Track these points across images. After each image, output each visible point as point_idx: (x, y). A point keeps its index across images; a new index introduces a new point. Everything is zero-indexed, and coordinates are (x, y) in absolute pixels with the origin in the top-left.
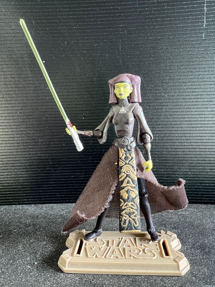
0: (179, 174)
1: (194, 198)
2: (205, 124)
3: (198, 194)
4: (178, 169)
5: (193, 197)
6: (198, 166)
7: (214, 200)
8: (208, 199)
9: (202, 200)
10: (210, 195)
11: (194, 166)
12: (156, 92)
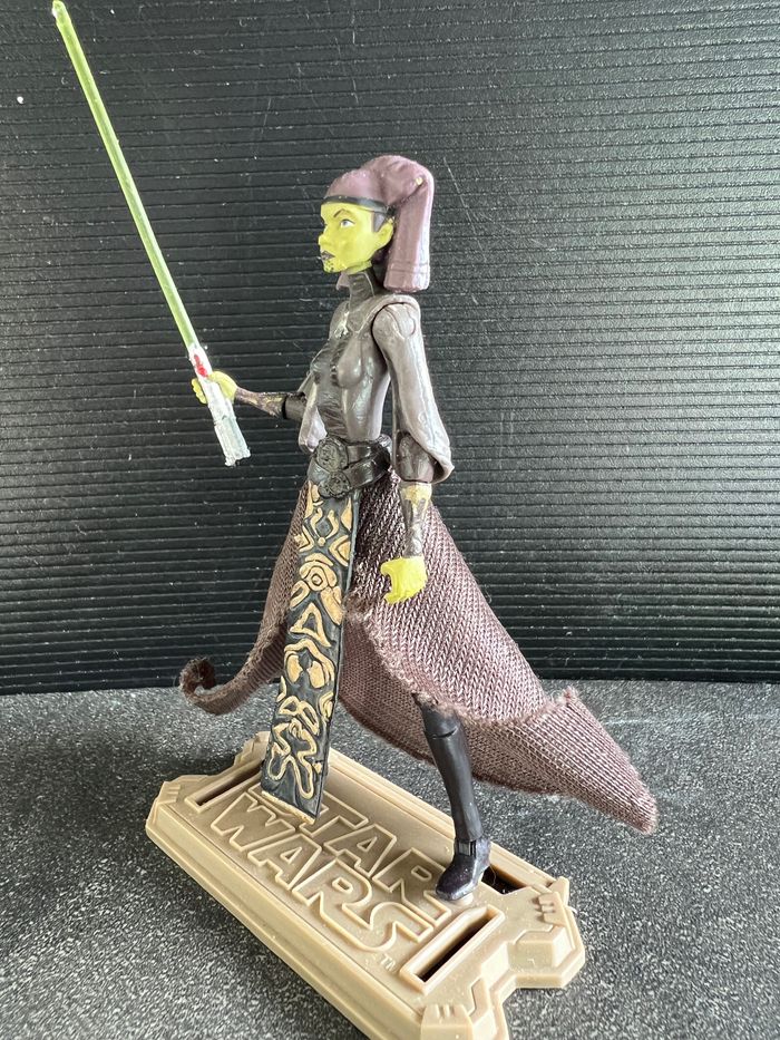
0: (596, 571)
1: (653, 659)
2: (708, 367)
3: (672, 644)
4: (594, 549)
5: (651, 654)
6: (674, 538)
7: (730, 666)
8: (709, 661)
9: (687, 665)
10: (718, 647)
11: (660, 538)
12: (510, 234)
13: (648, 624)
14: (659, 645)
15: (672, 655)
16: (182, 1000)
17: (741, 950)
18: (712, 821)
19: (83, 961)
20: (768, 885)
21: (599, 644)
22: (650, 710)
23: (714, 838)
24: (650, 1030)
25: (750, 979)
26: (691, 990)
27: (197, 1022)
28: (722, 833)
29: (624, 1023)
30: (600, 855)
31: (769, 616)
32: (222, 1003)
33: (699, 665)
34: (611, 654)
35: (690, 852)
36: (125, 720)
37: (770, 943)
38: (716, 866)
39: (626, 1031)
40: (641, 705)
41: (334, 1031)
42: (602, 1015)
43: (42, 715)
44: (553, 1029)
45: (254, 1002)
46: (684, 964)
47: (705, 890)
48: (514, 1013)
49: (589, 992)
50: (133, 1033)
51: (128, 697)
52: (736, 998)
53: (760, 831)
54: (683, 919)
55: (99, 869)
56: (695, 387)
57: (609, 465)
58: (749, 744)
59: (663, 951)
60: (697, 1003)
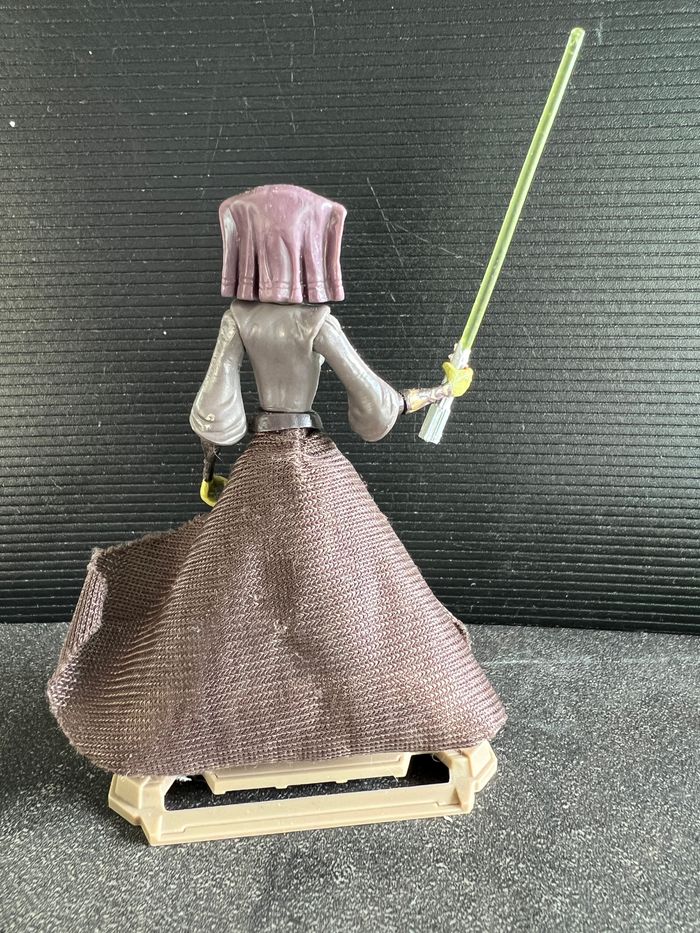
0: (497, 530)
1: (546, 608)
2: (592, 359)
4: (495, 512)
5: (544, 604)
6: (563, 504)
7: (613, 617)
8: (594, 611)
9: (575, 615)
10: (602, 599)
11: (550, 504)
12: (423, 243)
13: (541, 578)
14: (550, 596)
15: (562, 605)
16: (114, 883)
17: (587, 857)
18: (579, 748)
19: (34, 848)
20: (619, 804)
21: (499, 594)
22: (539, 653)
23: (578, 763)
24: (500, 921)
25: (590, 881)
26: (539, 889)
27: (123, 901)
28: (585, 759)
29: (479, 914)
31: (645, 574)
32: (145, 886)
33: (586, 615)
34: (510, 603)
35: (555, 774)
38: (576, 786)
39: (479, 920)
40: (533, 648)
41: (235, 912)
42: (462, 907)
43: (20, 641)
44: (419, 917)
45: (172, 886)
46: (537, 867)
47: (564, 806)
48: (388, 903)
49: (453, 888)
50: (70, 908)
52: (577, 897)
53: (618, 758)
54: (542, 831)
55: (55, 773)
56: (581, 376)
57: (508, 440)
58: (621, 684)
59: (521, 856)
60: (543, 899)
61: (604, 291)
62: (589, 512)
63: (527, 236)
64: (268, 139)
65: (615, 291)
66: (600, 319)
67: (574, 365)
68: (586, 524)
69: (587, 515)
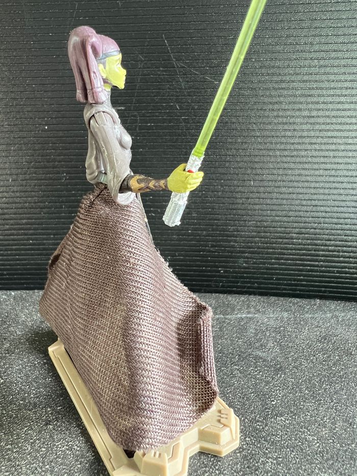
0: (235, 241)
1: (262, 285)
2: (293, 144)
4: (235, 231)
5: (261, 283)
6: (274, 227)
7: (300, 290)
8: (290, 287)
9: (279, 289)
10: (294, 281)
11: (266, 227)
12: (196, 74)
13: (260, 268)
14: (265, 279)
15: (272, 284)
16: (9, 446)
17: (286, 434)
18: (281, 367)
20: (304, 401)
21: (236, 277)
22: (258, 311)
23: (281, 376)
25: (288, 450)
26: (258, 454)
27: (14, 458)
28: (285, 374)
29: (222, 470)
30: (223, 382)
31: (320, 267)
32: (28, 449)
33: (285, 289)
34: (242, 282)
35: (268, 383)
36: (7, 305)
37: (301, 432)
38: (280, 390)
40: (255, 308)
41: (79, 466)
42: (212, 465)
45: (43, 449)
46: (257, 440)
47: (273, 403)
51: (10, 294)
52: (280, 459)
53: (304, 373)
54: (259, 417)
56: (286, 153)
57: (243, 191)
58: (305, 329)
59: (248, 433)
60: (260, 461)
61: (301, 103)
62: (288, 232)
63: (257, 70)
64: (104, 11)
65: (308, 103)
66: (298, 120)
67: (282, 147)
68: (287, 239)
69: (287, 233)
